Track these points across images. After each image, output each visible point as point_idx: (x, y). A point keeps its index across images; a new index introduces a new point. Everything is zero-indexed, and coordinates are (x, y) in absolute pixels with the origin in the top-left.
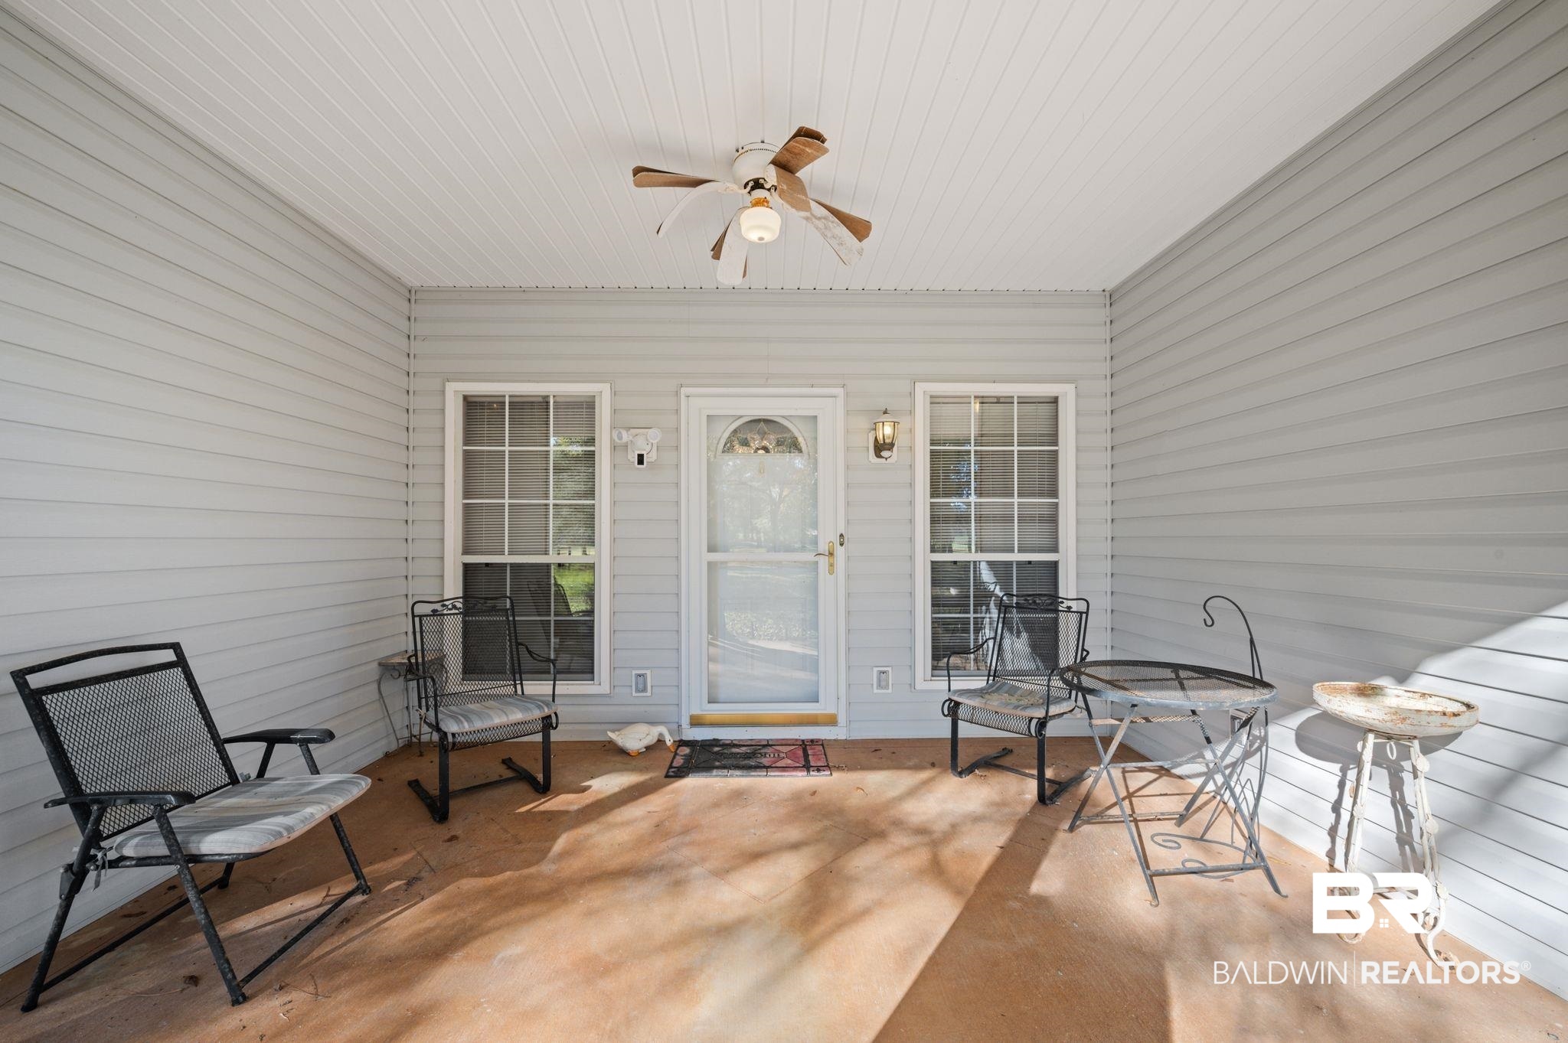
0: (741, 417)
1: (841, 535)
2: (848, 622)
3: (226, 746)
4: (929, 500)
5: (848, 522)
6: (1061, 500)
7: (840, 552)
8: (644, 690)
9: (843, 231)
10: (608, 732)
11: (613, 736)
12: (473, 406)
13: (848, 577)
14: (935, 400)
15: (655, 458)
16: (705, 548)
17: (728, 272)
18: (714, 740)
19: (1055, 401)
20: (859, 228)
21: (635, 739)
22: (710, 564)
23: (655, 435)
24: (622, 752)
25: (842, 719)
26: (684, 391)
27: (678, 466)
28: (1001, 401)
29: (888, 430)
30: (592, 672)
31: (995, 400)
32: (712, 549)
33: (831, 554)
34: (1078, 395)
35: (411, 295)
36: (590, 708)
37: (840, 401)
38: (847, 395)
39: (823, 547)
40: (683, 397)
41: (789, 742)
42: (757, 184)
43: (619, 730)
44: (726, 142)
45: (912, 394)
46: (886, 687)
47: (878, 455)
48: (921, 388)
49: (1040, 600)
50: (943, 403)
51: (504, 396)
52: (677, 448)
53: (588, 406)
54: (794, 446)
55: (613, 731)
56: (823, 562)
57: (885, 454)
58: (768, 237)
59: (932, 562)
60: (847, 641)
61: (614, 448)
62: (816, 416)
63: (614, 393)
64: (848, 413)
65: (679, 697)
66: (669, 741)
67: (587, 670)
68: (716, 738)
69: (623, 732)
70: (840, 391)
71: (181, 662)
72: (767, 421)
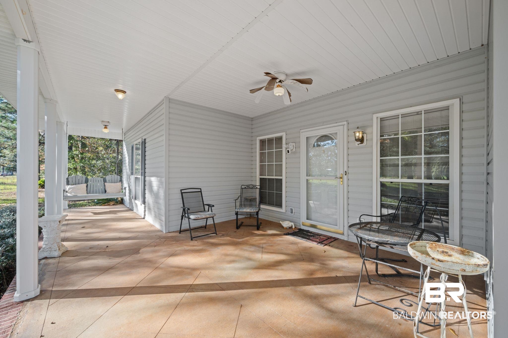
0: (318, 136)
1: (346, 172)
3: (205, 205)
4: (379, 158)
5: (348, 167)
6: (450, 155)
7: (345, 177)
8: (292, 213)
10: (280, 221)
11: (281, 222)
14: (382, 120)
15: (295, 150)
16: (306, 175)
18: (308, 230)
19: (447, 108)
20: (308, 81)
21: (286, 224)
22: (307, 179)
24: (283, 227)
26: (301, 131)
27: (300, 152)
28: (419, 114)
29: (357, 134)
30: (282, 206)
31: (416, 114)
32: (308, 175)
33: (341, 178)
34: (462, 103)
35: (252, 119)
36: (277, 214)
37: (346, 126)
38: (348, 124)
40: (301, 133)
41: (326, 236)
43: (283, 221)
48: (375, 116)
49: (413, 199)
50: (390, 119)
51: (266, 139)
52: (300, 148)
53: (281, 138)
55: (281, 221)
57: (359, 142)
59: (381, 182)
61: (286, 149)
62: (337, 133)
63: (286, 135)
64: (348, 130)
65: (300, 216)
66: (293, 227)
67: (280, 205)
68: (309, 230)
69: (284, 222)
70: (346, 123)
71: (201, 192)
72: (326, 136)
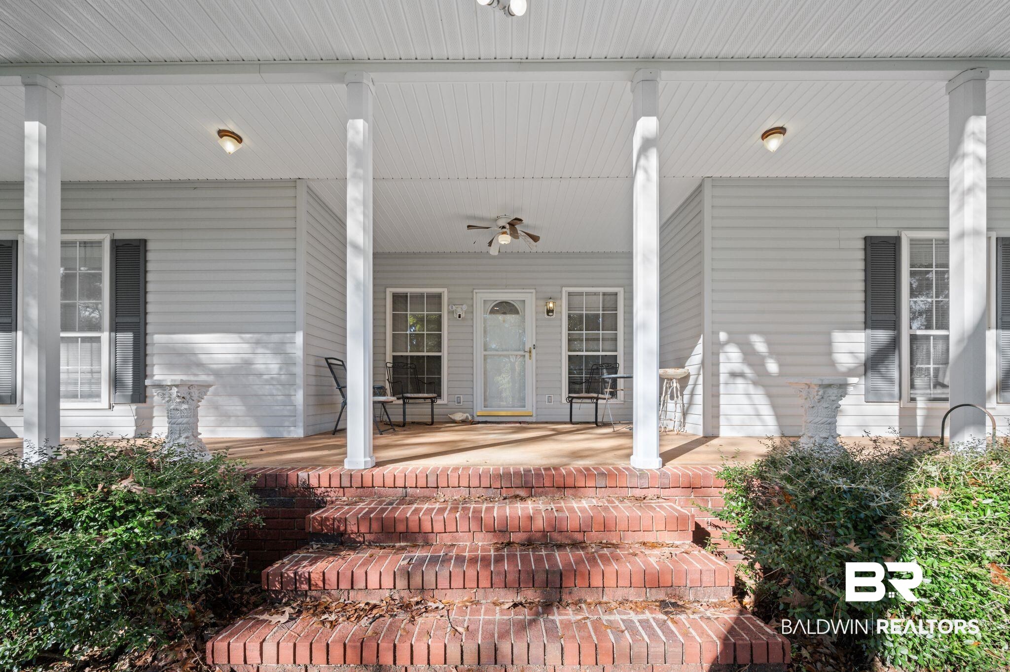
0: (497, 301)
1: (534, 345)
2: (536, 378)
4: (567, 332)
5: (537, 340)
6: (618, 332)
7: (533, 351)
8: (460, 403)
9: (531, 240)
10: (448, 415)
11: (450, 416)
12: (396, 297)
13: (537, 361)
14: (570, 294)
15: (465, 316)
16: (483, 350)
17: (494, 251)
18: (486, 421)
19: (616, 294)
20: (535, 239)
21: (458, 417)
22: (485, 355)
23: (465, 307)
24: (453, 422)
25: (534, 415)
26: (475, 291)
27: (472, 319)
28: (595, 294)
29: (551, 305)
30: (441, 397)
31: (593, 294)
32: (485, 350)
33: (530, 352)
34: (625, 292)
36: (440, 410)
37: (534, 294)
38: (536, 292)
39: (527, 349)
40: (474, 293)
42: (504, 227)
43: (452, 414)
44: (494, 215)
45: (561, 292)
46: (551, 402)
47: (548, 315)
48: (564, 289)
50: (573, 295)
51: (408, 293)
52: (472, 312)
53: (439, 296)
54: (516, 312)
56: (527, 355)
57: (551, 314)
58: (506, 243)
59: (569, 355)
60: (536, 385)
61: (449, 312)
62: (524, 301)
63: (449, 292)
64: (537, 299)
65: (473, 406)
66: (470, 418)
69: (454, 415)
70: (534, 291)
72: (506, 303)
